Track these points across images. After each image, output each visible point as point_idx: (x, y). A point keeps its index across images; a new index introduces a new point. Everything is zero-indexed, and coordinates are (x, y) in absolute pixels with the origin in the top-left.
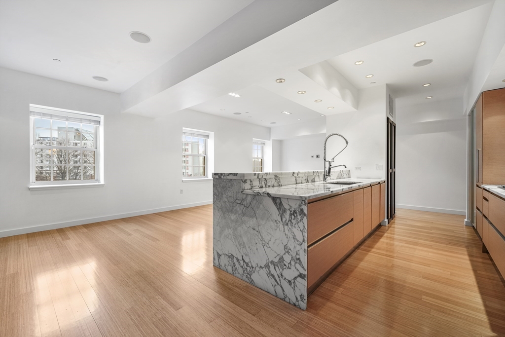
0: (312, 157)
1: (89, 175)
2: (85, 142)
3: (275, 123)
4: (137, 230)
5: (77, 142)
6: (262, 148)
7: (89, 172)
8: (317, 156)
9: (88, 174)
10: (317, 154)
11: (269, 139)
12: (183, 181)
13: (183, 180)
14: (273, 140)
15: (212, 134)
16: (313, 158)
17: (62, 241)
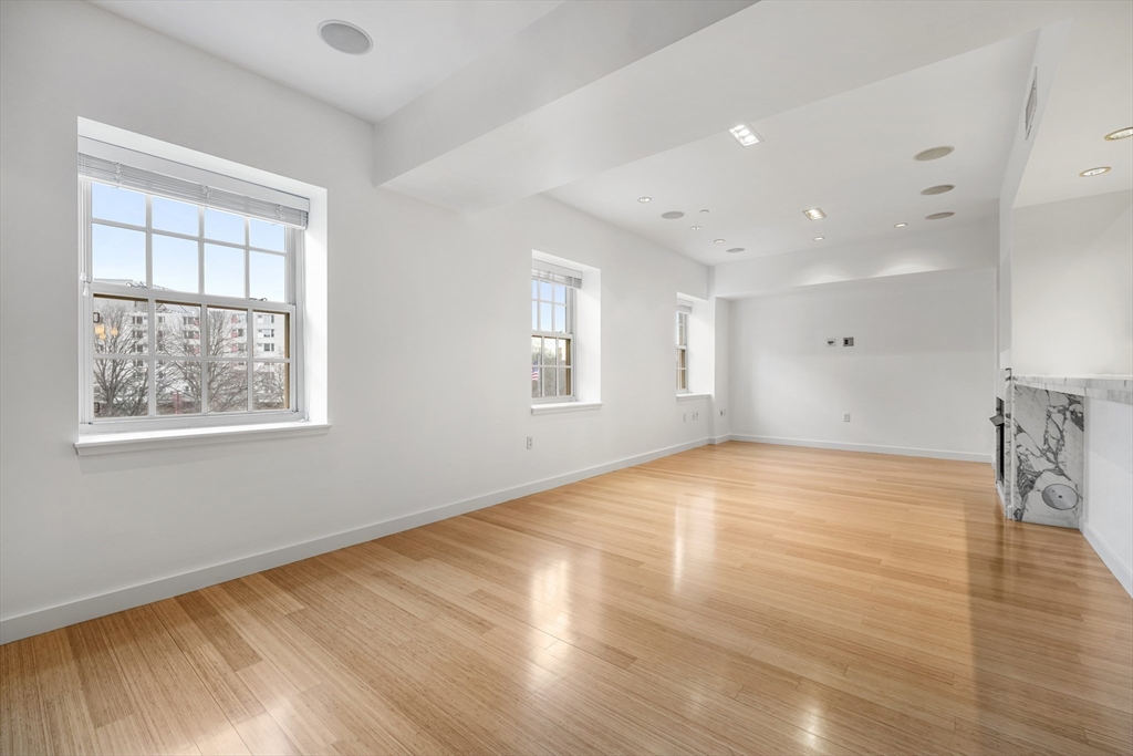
0: (830, 343)
1: (171, 393)
2: (160, 315)
3: (742, 250)
4: (480, 591)
5: (138, 314)
6: (683, 320)
7: (173, 385)
8: (846, 342)
9: (168, 390)
10: (847, 336)
11: (707, 297)
12: (532, 411)
13: (534, 407)
14: (719, 300)
15: (592, 274)
16: (831, 347)
17: (231, 675)
